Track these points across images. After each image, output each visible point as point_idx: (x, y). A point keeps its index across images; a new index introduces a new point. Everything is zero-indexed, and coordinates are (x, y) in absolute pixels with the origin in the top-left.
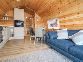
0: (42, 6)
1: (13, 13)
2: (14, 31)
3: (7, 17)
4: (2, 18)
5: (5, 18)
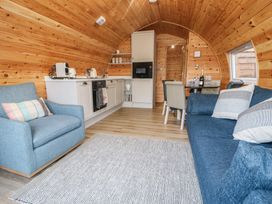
0: (196, 10)
2: (131, 88)
3: (119, 56)
4: (111, 61)
5: (117, 59)
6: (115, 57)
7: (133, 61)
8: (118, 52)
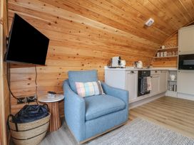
1: (177, 39)
2: (176, 79)
3: (164, 51)
4: (156, 55)
5: (162, 53)
6: (160, 51)
7: (180, 54)
8: (163, 47)
